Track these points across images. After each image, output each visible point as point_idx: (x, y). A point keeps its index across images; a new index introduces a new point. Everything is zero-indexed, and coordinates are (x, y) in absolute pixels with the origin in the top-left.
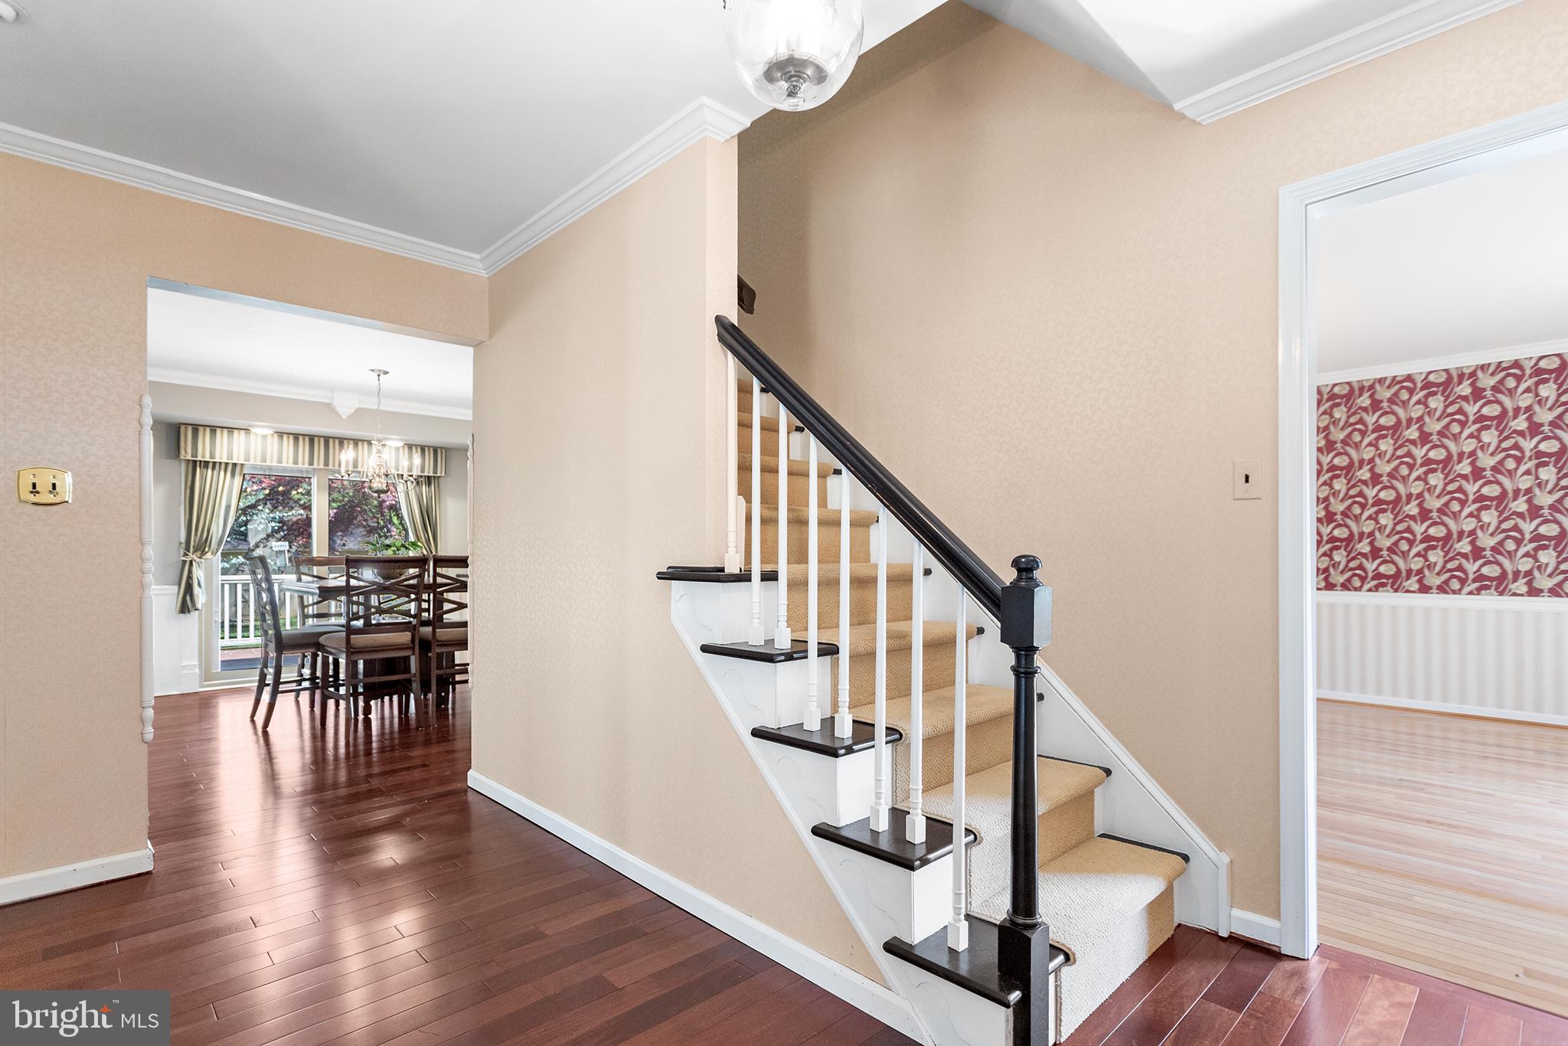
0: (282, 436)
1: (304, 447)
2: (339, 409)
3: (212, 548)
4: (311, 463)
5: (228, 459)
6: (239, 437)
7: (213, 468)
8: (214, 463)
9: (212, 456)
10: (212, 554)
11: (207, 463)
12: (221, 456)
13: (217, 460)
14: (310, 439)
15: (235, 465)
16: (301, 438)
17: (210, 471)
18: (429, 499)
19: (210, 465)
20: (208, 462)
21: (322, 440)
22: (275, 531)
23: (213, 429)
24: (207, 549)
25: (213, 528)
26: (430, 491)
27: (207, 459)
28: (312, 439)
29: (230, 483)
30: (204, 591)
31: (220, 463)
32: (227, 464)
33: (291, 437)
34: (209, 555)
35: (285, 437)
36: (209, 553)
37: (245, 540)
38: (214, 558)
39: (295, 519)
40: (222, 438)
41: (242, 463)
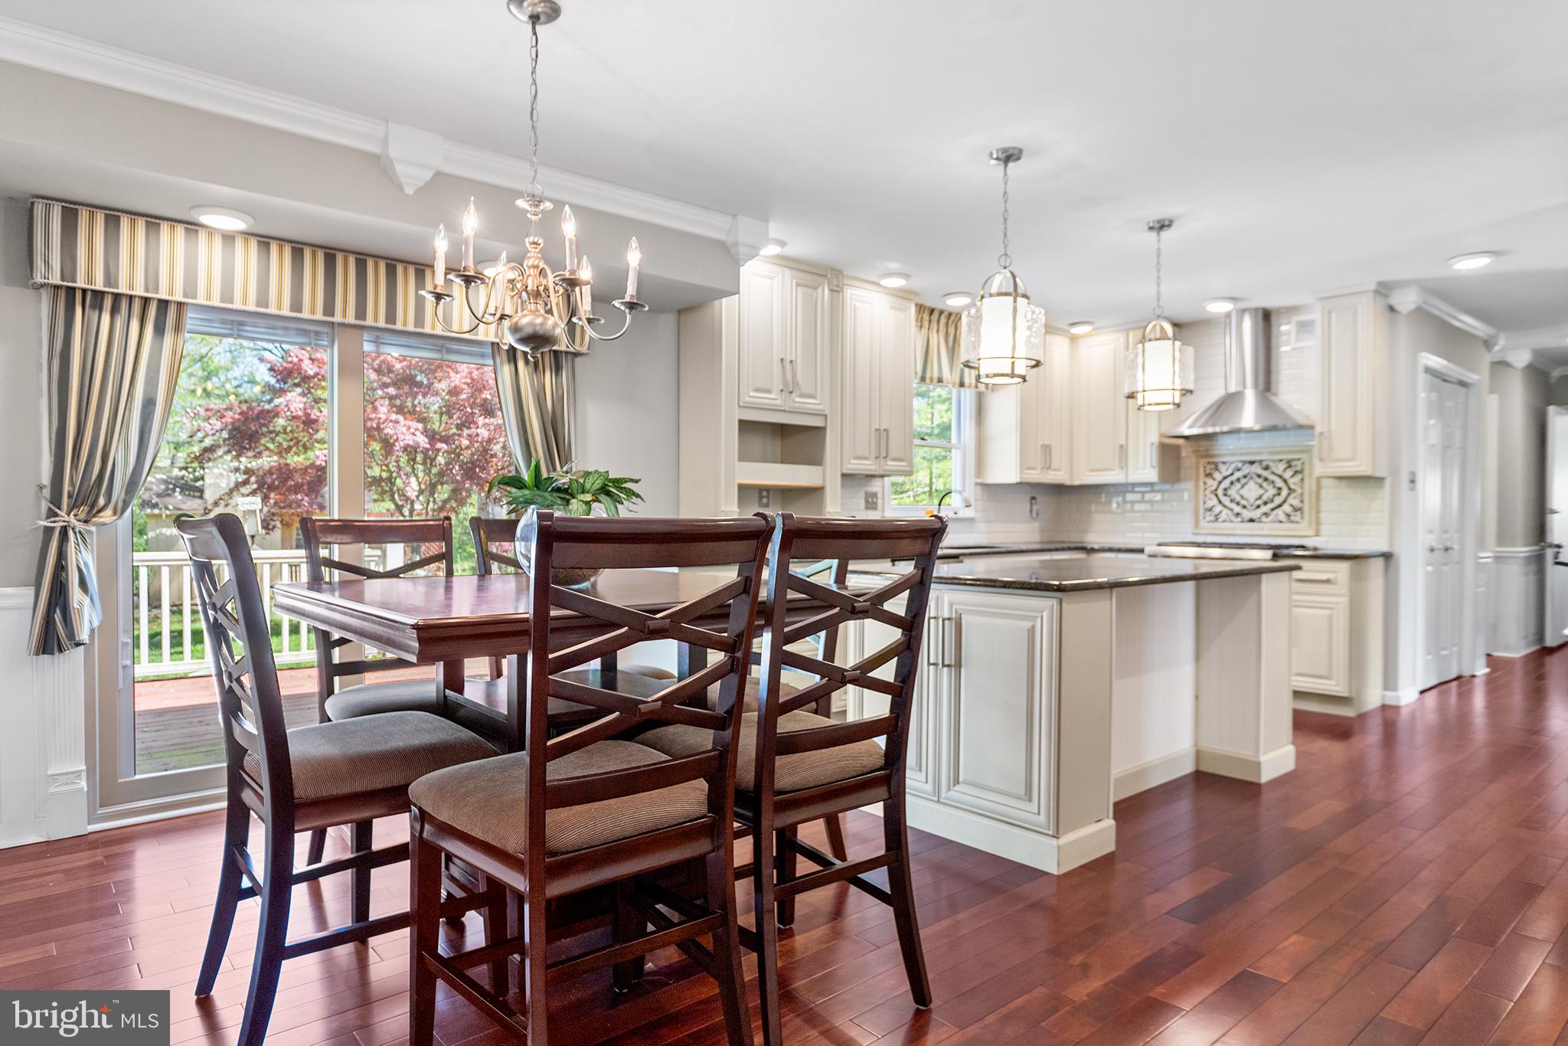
0: (268, 244)
1: (313, 271)
2: (400, 169)
3: (114, 499)
4: (329, 309)
5: (147, 290)
6: (172, 243)
7: (114, 311)
8: (117, 297)
9: (110, 278)
10: (115, 513)
11: (99, 295)
12: (131, 281)
13: (123, 289)
14: (326, 254)
15: (164, 304)
16: (307, 253)
17: (106, 318)
18: (558, 400)
19: (108, 303)
20: (103, 293)
21: (352, 260)
22: (238, 485)
23: (113, 217)
24: (101, 501)
25: (116, 452)
26: (559, 385)
27: (99, 286)
28: (331, 255)
29: (152, 348)
30: (96, 598)
31: (131, 297)
32: (146, 301)
33: (287, 251)
34: (107, 516)
35: (274, 248)
36: (109, 512)
37: (201, 497)
38: (120, 522)
39: (267, 467)
40: (132, 239)
41: (181, 299)
